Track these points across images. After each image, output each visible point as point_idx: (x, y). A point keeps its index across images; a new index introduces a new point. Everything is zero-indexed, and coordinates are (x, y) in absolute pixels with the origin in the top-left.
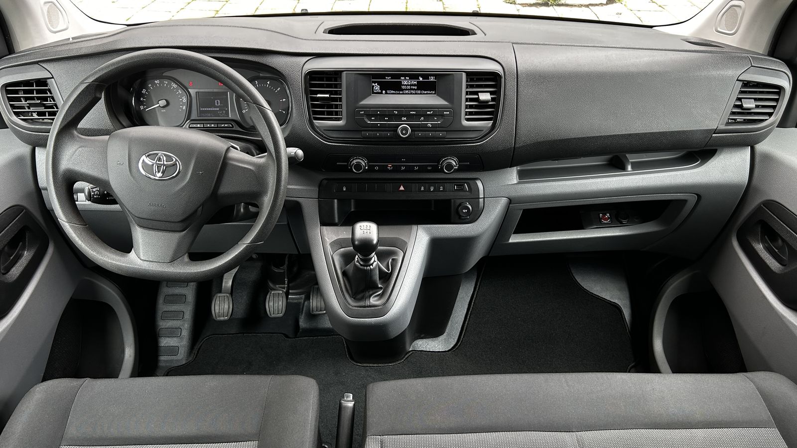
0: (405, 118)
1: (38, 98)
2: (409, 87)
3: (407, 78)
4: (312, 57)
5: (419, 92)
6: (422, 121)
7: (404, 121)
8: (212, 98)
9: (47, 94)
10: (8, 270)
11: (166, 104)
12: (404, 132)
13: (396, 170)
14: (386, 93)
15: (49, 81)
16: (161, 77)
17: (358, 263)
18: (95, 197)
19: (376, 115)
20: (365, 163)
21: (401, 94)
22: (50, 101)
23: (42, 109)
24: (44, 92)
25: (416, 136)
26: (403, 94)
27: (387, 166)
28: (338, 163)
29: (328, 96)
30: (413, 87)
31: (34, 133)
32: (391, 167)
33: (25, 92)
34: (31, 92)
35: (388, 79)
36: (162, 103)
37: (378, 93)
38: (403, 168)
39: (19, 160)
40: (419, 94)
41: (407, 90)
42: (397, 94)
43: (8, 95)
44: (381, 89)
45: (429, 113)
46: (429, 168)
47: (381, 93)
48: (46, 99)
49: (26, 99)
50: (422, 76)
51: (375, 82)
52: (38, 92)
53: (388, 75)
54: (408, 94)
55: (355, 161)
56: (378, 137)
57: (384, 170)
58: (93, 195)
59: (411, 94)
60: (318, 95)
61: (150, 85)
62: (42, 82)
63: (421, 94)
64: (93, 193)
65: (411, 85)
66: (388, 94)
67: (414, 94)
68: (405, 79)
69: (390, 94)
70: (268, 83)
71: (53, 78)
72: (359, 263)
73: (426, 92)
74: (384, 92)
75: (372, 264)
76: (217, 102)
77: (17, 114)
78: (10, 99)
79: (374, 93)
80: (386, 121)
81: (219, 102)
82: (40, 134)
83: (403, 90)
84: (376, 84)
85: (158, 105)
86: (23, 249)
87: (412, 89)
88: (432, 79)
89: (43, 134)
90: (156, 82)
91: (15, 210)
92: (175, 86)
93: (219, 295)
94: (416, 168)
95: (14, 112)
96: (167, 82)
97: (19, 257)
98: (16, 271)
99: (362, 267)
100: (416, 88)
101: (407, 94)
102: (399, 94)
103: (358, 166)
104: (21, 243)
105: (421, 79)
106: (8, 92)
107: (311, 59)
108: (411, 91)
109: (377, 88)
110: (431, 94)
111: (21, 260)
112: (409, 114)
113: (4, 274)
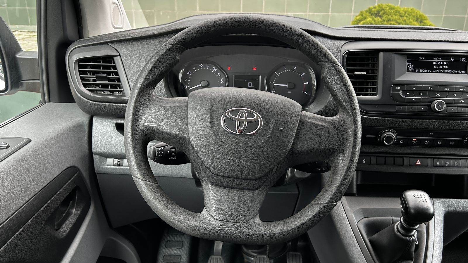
0: (439, 94)
1: (103, 72)
2: (440, 67)
3: (439, 59)
4: (348, 41)
5: (450, 71)
6: (454, 97)
7: (438, 97)
8: (246, 80)
9: (111, 69)
10: (60, 225)
11: (207, 84)
12: (440, 106)
13: (421, 144)
14: (419, 72)
15: (115, 58)
16: (205, 62)
17: (398, 233)
18: (159, 156)
19: (411, 91)
20: (395, 136)
21: (433, 73)
22: (113, 75)
23: (107, 82)
24: (109, 67)
25: (448, 111)
26: (435, 72)
27: (412, 140)
28: (367, 136)
29: (365, 73)
30: (445, 67)
31: (97, 103)
32: (415, 141)
33: (94, 67)
34: (98, 67)
35: (422, 59)
36: (204, 83)
37: (412, 72)
38: (427, 143)
39: (78, 127)
40: (450, 73)
41: (438, 69)
42: (430, 72)
43: (80, 69)
44: (415, 68)
45: (462, 90)
46: (452, 143)
47: (415, 71)
48: (109, 73)
49: (93, 73)
50: (453, 57)
51: (409, 62)
52: (104, 67)
53: (422, 55)
54: (440, 73)
55: (386, 134)
56: (412, 111)
57: (408, 143)
58: (159, 154)
59: (443, 73)
60: (356, 73)
61: (194, 68)
62: (109, 59)
63: (452, 73)
64: (158, 152)
65: (443, 65)
66: (421, 72)
67: (445, 73)
68: (438, 59)
69: (423, 72)
70: (295, 68)
71: (120, 55)
72: (400, 233)
73: (456, 72)
74: (417, 70)
75: (413, 235)
76: (250, 84)
77: (85, 85)
78: (81, 73)
79: (408, 71)
80: (421, 96)
81: (251, 84)
82: (102, 103)
83: (435, 69)
84: (411, 64)
85: (200, 85)
86: (72, 207)
87: (444, 69)
88: (463, 60)
89: (105, 104)
90: (200, 66)
91: (72, 170)
92: (215, 69)
93: (213, 257)
94: (439, 143)
95: (83, 83)
96: (209, 66)
97: (69, 214)
98: (66, 227)
99: (404, 237)
100: (447, 67)
101: (438, 73)
102: (431, 72)
103: (389, 139)
104: (71, 202)
105: (452, 60)
106: (80, 66)
107: (348, 42)
108: (442, 70)
109: (411, 67)
110: (461, 73)
111: (71, 217)
112: (443, 90)
113: (57, 230)
